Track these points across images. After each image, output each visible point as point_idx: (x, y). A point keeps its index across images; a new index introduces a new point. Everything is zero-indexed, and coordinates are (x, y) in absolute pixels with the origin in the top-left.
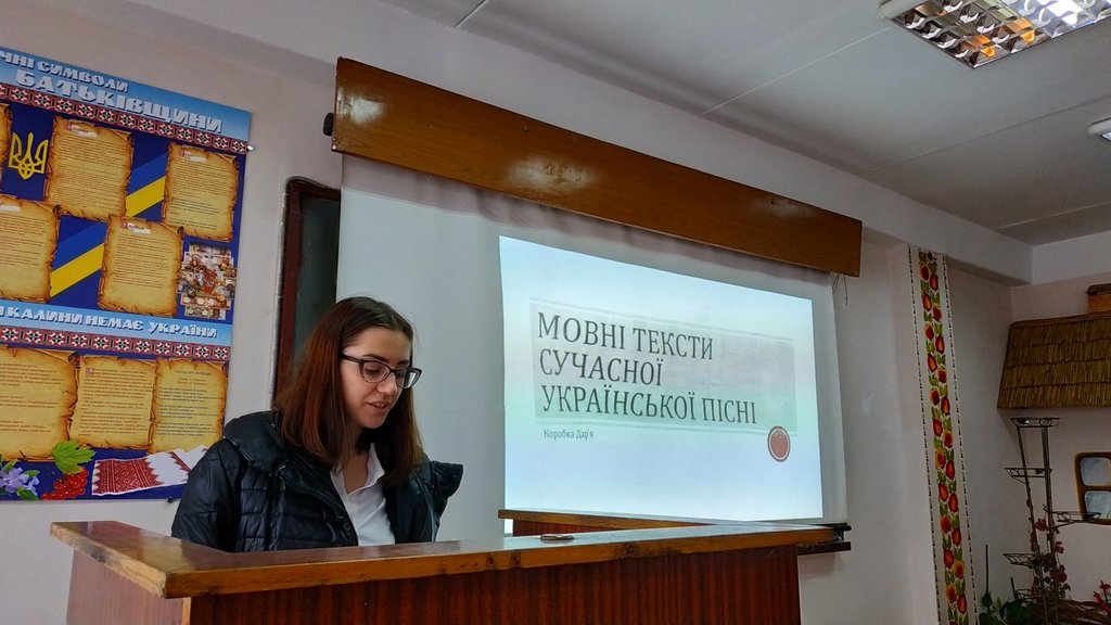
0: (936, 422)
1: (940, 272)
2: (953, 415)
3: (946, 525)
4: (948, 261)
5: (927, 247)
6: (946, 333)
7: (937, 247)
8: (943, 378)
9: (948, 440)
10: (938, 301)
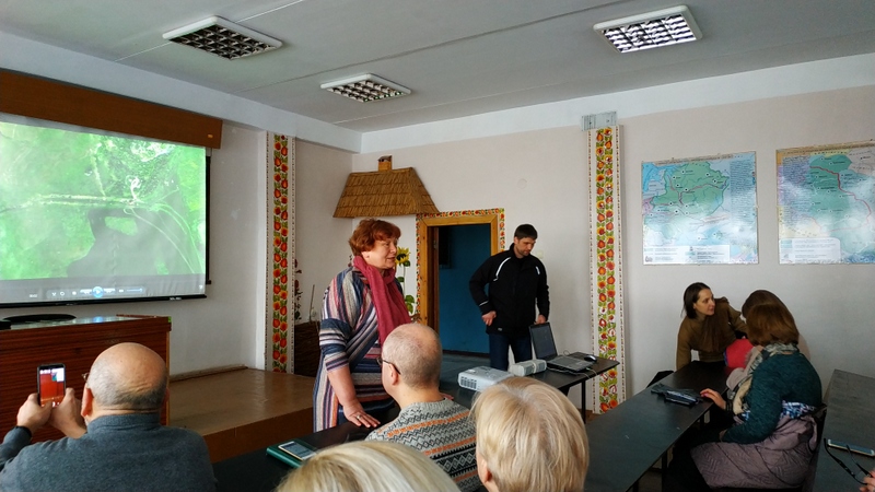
0: (276, 223)
1: (290, 146)
2: (290, 220)
3: (277, 274)
4: (296, 139)
5: (280, 133)
6: (290, 179)
7: (289, 133)
8: (285, 201)
9: (285, 232)
10: (286, 161)
